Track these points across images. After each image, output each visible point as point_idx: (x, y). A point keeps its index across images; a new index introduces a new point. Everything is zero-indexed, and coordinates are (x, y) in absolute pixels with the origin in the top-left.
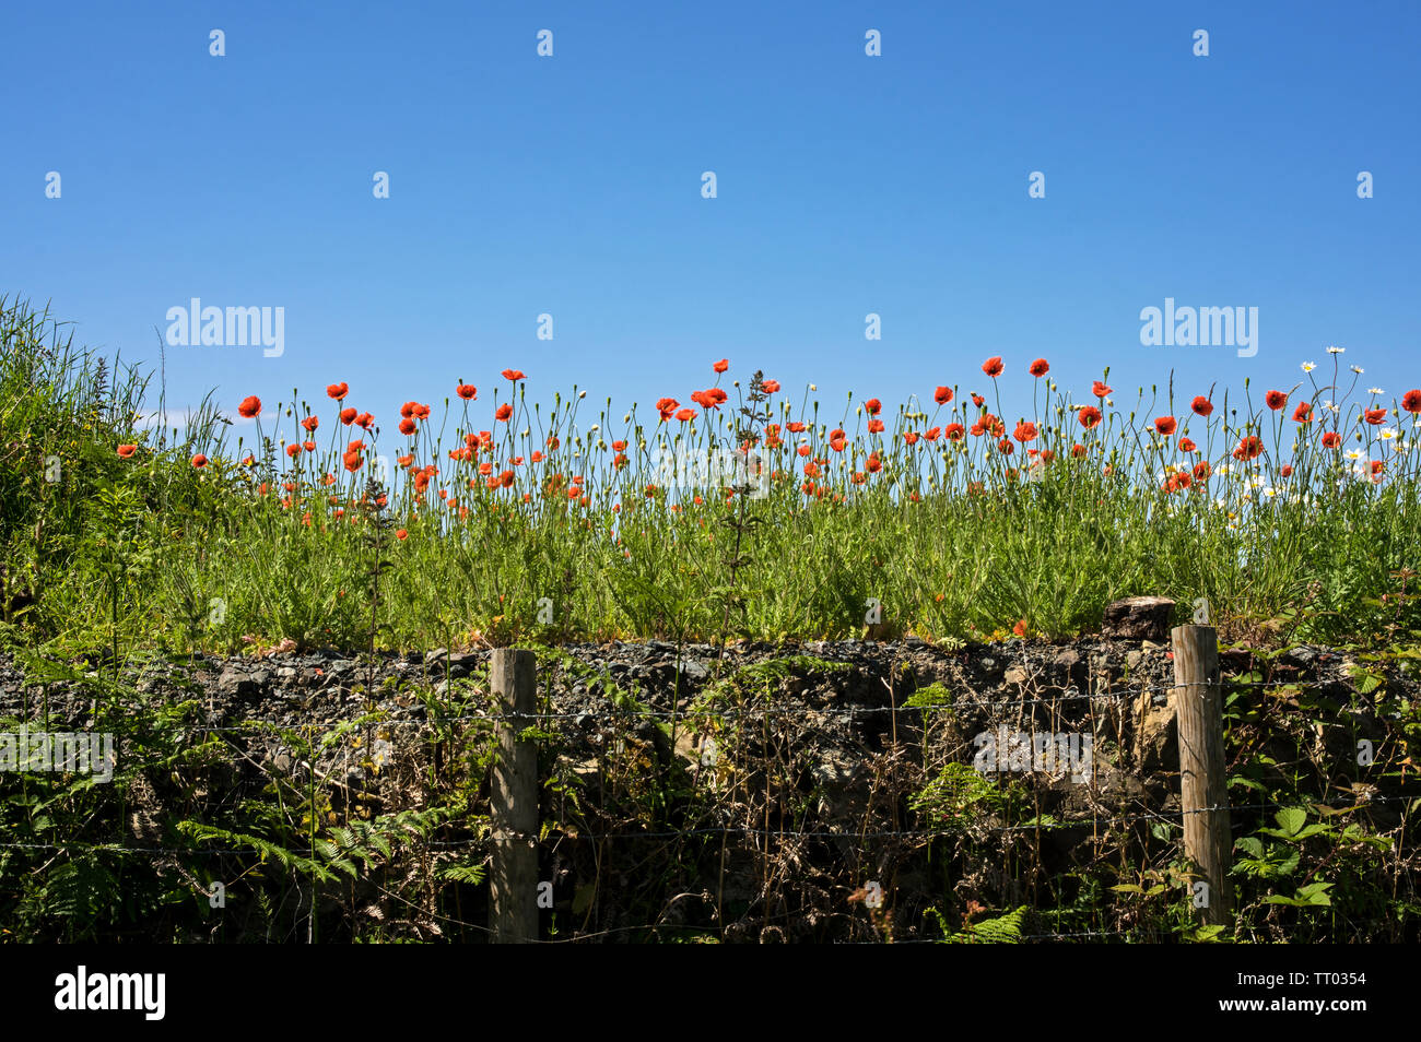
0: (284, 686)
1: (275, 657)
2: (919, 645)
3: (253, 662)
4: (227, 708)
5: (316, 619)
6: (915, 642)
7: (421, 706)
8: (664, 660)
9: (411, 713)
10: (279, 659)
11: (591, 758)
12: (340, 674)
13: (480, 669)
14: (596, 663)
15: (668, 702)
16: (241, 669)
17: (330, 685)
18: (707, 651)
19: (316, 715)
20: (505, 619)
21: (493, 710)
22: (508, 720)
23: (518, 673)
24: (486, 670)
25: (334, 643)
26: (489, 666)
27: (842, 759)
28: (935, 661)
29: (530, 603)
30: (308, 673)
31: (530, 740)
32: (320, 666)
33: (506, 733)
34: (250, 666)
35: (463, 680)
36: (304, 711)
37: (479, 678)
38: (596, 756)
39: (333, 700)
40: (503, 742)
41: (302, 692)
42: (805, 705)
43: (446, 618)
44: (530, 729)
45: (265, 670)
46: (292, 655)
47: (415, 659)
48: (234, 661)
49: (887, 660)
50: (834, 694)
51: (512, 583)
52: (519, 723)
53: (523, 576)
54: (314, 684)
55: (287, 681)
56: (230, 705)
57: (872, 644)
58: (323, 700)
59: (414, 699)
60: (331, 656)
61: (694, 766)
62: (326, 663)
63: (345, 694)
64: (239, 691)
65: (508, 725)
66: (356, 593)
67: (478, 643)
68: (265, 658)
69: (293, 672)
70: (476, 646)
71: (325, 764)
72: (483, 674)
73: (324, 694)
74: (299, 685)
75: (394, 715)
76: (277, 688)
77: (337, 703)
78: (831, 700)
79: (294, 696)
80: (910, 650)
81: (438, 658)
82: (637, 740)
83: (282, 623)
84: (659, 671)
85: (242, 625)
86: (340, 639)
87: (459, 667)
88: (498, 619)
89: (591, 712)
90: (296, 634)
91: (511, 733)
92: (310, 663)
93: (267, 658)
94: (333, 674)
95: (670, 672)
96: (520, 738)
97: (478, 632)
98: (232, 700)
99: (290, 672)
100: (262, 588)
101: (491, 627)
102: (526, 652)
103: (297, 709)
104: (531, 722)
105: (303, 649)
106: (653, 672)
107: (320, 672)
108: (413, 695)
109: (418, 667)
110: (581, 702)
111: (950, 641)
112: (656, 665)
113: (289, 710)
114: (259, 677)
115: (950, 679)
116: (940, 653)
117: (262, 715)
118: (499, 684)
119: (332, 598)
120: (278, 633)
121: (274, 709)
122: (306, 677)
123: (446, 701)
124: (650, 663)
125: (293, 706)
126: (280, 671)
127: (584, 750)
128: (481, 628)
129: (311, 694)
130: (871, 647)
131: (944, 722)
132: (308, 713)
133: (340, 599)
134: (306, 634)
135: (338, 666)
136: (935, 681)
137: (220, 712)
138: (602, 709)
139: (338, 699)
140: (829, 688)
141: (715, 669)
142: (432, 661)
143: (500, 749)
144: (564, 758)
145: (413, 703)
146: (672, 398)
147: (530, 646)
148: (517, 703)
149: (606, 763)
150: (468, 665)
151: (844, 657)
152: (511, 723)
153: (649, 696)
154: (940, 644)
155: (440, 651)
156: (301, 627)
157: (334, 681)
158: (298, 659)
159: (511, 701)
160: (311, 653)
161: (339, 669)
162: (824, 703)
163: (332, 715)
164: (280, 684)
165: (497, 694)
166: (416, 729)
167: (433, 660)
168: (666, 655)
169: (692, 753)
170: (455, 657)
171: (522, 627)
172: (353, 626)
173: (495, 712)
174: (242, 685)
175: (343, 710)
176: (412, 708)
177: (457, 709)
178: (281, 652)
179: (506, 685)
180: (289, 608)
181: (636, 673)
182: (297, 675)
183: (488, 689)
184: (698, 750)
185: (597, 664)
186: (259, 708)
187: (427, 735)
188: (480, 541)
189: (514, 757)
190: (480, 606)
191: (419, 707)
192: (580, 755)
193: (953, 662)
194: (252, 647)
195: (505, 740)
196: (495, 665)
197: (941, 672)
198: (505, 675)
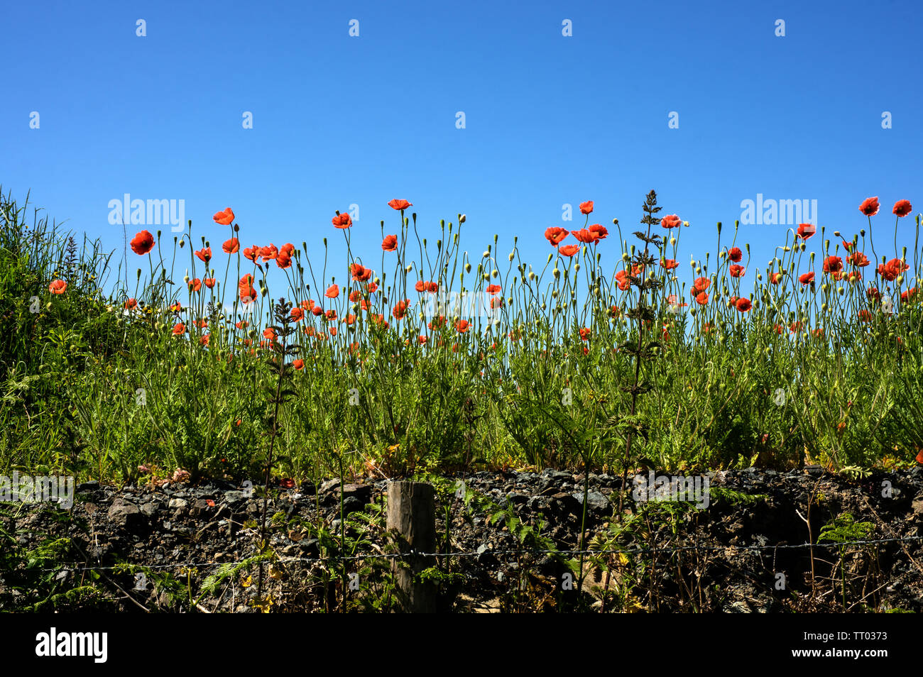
0: (174, 519)
1: (168, 487)
2: (820, 474)
3: (145, 493)
4: (113, 541)
5: (211, 448)
6: (817, 471)
7: (314, 541)
8: (563, 491)
9: (303, 548)
10: (173, 490)
11: (492, 597)
12: (232, 505)
13: (376, 503)
14: (493, 493)
15: (569, 535)
16: (131, 501)
17: (220, 518)
18: (606, 480)
19: (206, 548)
20: (401, 448)
21: (389, 548)
22: (405, 559)
23: (415, 508)
24: (382, 502)
25: (228, 473)
26: (385, 499)
27: (755, 596)
28: (839, 490)
29: (424, 432)
30: (199, 504)
31: (429, 582)
32: (212, 498)
33: (403, 572)
34: (141, 497)
35: (358, 514)
36: (193, 545)
37: (374, 512)
38: (498, 595)
39: (224, 533)
40: (400, 583)
41: (192, 525)
42: (712, 537)
43: (342, 447)
44: (430, 570)
45: (156, 501)
46: (185, 486)
47: (309, 489)
48: (127, 491)
49: (791, 489)
50: (740, 526)
51: (406, 412)
52: (417, 563)
53: (417, 404)
54: (206, 515)
55: (178, 512)
56: (117, 538)
57: (774, 473)
58: (214, 533)
59: (307, 532)
60: (224, 486)
61: (599, 603)
62: (219, 493)
63: (235, 528)
64: (127, 523)
65: (405, 565)
66: (252, 422)
67: (374, 472)
68: (158, 488)
69: (184, 503)
70: (372, 476)
71: (212, 602)
72: (378, 507)
73: (215, 527)
74: (190, 517)
75: (286, 549)
76: (167, 520)
77: (228, 536)
78: (738, 532)
79: (183, 529)
80: (812, 479)
81: (332, 488)
82: (540, 576)
83: (177, 453)
84: (559, 502)
85: (140, 455)
86: (236, 468)
87: (354, 499)
88: (393, 448)
89: (490, 546)
90: (189, 463)
91: (408, 573)
92: (202, 494)
93: (161, 488)
94: (225, 506)
95: (571, 503)
96: (418, 579)
97: (373, 462)
98: (120, 533)
99: (181, 503)
100: (157, 417)
101: (386, 456)
102: (424, 485)
103: (186, 542)
104: (429, 562)
105: (196, 479)
106: (553, 503)
107: (212, 503)
108: (304, 530)
109: (312, 498)
110: (479, 535)
111: (855, 470)
112: (555, 495)
113: (178, 543)
114: (148, 509)
115: (857, 509)
116: (843, 481)
117: (151, 548)
118: (395, 519)
119: (227, 427)
120: (172, 463)
121: (163, 542)
122: (197, 510)
123: (339, 535)
124: (549, 494)
125: (182, 539)
126: (171, 502)
127: (486, 589)
128: (375, 456)
129: (202, 527)
130: (773, 476)
131: (852, 554)
132: (197, 547)
133: (235, 428)
134: (200, 464)
135: (229, 497)
136: (841, 511)
137: (105, 546)
138: (502, 543)
139: (228, 532)
140: (735, 520)
141: (617, 501)
142: (326, 492)
143: (396, 590)
144: (464, 597)
145: (306, 537)
146: (561, 228)
147: (428, 478)
148: (414, 540)
149: (508, 600)
150: (362, 498)
151: (749, 488)
152: (408, 563)
153: (549, 529)
154: (843, 474)
155: (335, 481)
156: (195, 457)
157: (226, 513)
158: (191, 490)
159: (409, 538)
160: (205, 483)
161: (231, 501)
162: (732, 535)
163: (221, 549)
164: (171, 516)
165: (394, 530)
166: (308, 566)
167: (327, 490)
168: (565, 485)
169: (596, 589)
170: (350, 488)
171: (417, 457)
172: (249, 456)
173: (390, 550)
174: (131, 517)
175: (234, 543)
176: (304, 543)
177: (351, 545)
178: (174, 482)
179: (403, 521)
180: (184, 438)
181: (536, 503)
182: (188, 506)
183: (384, 524)
184: (602, 584)
185: (495, 494)
186: (148, 541)
187: (318, 572)
188: (374, 371)
189: (412, 599)
190: (375, 435)
191: (311, 541)
192: (481, 594)
193: (859, 490)
194: (148, 476)
195: (402, 580)
196: (391, 498)
197: (847, 503)
198: (402, 511)
